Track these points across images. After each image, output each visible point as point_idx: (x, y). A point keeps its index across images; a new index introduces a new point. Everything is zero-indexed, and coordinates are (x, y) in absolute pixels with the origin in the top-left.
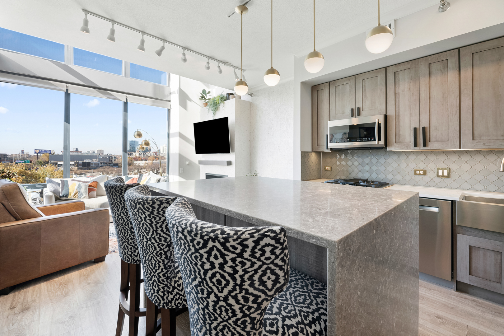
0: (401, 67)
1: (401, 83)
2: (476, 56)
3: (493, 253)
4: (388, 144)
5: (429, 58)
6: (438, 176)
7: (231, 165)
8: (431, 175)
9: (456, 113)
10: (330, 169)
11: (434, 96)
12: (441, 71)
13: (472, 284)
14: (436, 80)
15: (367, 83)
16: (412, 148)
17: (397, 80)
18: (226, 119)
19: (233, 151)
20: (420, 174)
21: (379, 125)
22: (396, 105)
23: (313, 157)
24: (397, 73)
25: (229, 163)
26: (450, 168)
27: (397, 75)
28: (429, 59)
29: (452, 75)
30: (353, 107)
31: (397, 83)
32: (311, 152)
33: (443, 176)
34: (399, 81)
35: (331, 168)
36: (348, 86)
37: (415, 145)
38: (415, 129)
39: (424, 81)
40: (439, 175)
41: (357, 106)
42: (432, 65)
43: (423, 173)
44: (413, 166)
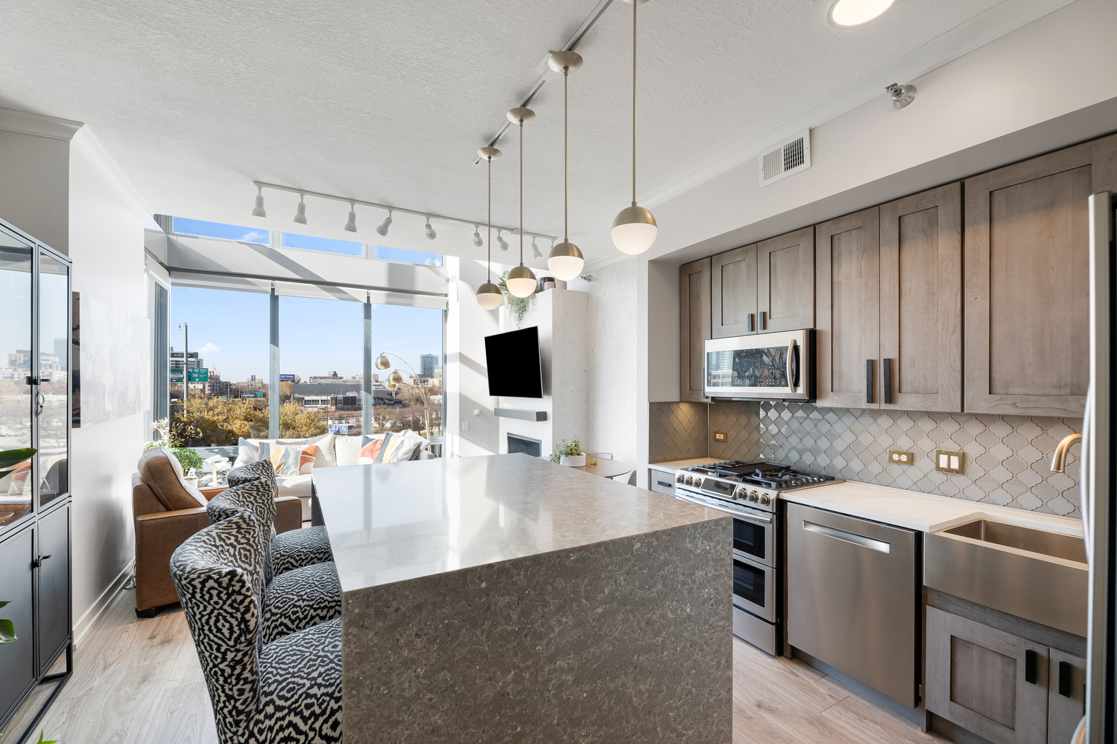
0: (845, 225)
1: (843, 259)
2: (998, 197)
3: (999, 660)
4: (817, 394)
5: (900, 204)
6: (938, 468)
7: (546, 420)
8: (924, 465)
9: (954, 330)
10: (724, 437)
11: (910, 290)
12: (924, 232)
13: (956, 722)
14: (914, 254)
15: (779, 261)
16: (864, 404)
17: (835, 254)
18: (533, 332)
19: (548, 392)
20: (899, 462)
22: (834, 309)
23: (684, 413)
24: (835, 238)
25: (542, 416)
26: (966, 451)
27: (835, 242)
28: (900, 206)
29: (946, 244)
30: (754, 312)
31: (835, 260)
32: (678, 403)
33: (949, 470)
34: (840, 254)
35: (726, 436)
36: (743, 266)
37: (871, 398)
38: (871, 365)
39: (889, 256)
40: (940, 466)
41: (761, 310)
42: (905, 220)
43: (906, 460)
44: (885, 442)
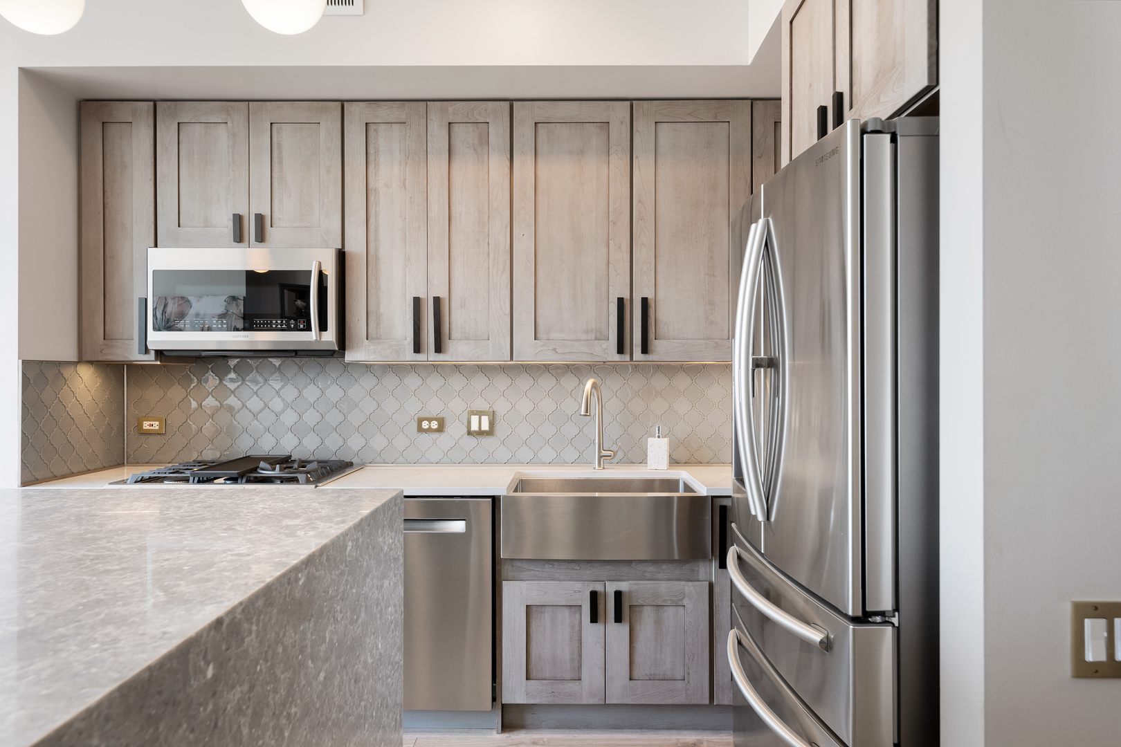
0: (384, 113)
1: (382, 159)
2: (542, 130)
3: (567, 613)
4: (347, 343)
5: (451, 107)
6: (470, 433)
8: (455, 430)
9: (504, 268)
10: (160, 426)
11: (460, 215)
12: (475, 149)
13: (532, 702)
14: (465, 170)
15: (288, 139)
16: (409, 355)
17: (371, 150)
20: (429, 430)
21: (322, 277)
22: (369, 225)
23: (86, 382)
24: (372, 127)
26: (495, 409)
27: (371, 133)
28: (450, 110)
29: (497, 164)
30: (242, 211)
31: (371, 158)
32: (75, 364)
33: (481, 433)
34: (377, 151)
35: (164, 423)
37: (417, 349)
38: (417, 302)
39: (438, 166)
40: (472, 429)
41: (254, 211)
42: (456, 128)
43: (436, 427)
44: (413, 408)
